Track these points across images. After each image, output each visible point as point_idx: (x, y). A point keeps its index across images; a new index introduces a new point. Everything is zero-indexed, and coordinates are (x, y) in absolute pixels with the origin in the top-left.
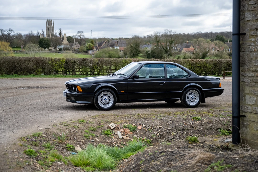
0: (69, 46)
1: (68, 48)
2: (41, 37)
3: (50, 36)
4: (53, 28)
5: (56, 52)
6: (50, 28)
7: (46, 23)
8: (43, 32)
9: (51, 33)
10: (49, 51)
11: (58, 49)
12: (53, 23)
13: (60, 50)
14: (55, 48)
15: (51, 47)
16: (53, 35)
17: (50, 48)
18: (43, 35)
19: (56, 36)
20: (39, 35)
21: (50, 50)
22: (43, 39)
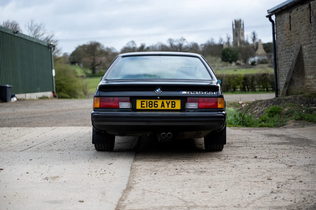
0: (266, 58)
1: (265, 60)
2: (225, 46)
3: (239, 44)
4: (243, 32)
5: (247, 66)
6: (238, 32)
7: (233, 25)
8: (229, 39)
9: (240, 39)
10: (237, 67)
11: (250, 63)
12: (243, 25)
13: (253, 64)
14: (245, 61)
15: (239, 60)
16: (242, 42)
17: (238, 62)
18: (228, 43)
19: (247, 44)
20: (222, 43)
21: (238, 64)
22: (228, 49)
